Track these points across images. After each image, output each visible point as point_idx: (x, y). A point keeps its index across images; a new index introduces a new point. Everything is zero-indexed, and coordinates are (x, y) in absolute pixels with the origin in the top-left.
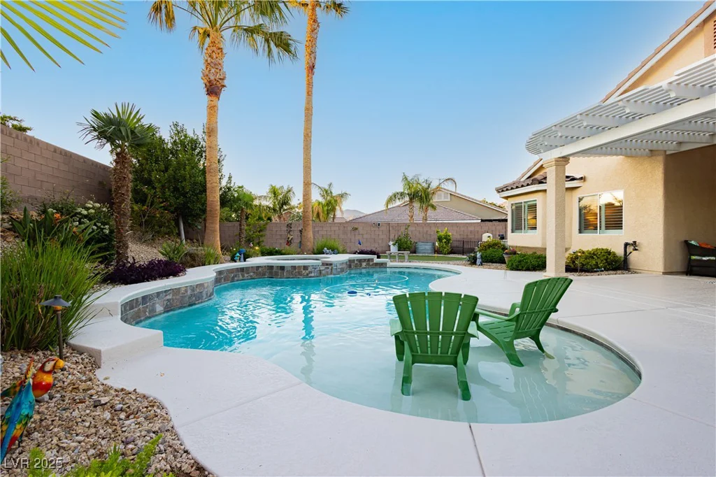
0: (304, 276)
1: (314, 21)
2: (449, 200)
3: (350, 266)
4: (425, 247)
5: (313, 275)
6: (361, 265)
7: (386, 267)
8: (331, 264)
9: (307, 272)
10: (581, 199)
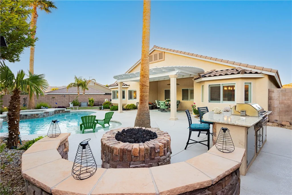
0: (37, 118)
1: (36, 14)
2: (93, 85)
3: (55, 113)
4: (84, 104)
5: (41, 117)
6: (59, 112)
7: (70, 112)
8: (48, 113)
9: (38, 116)
10: (129, 91)
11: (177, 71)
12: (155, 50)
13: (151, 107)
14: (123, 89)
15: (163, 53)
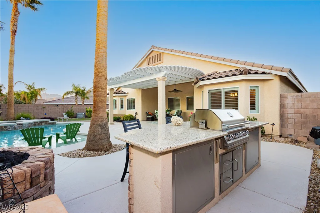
0: (5, 130)
1: (16, 11)
4: (80, 115)
5: (10, 129)
6: (42, 124)
7: (55, 124)
8: (22, 124)
9: (7, 128)
10: (128, 99)
11: (165, 72)
12: (152, 51)
13: (151, 118)
14: (114, 98)
15: (162, 54)
